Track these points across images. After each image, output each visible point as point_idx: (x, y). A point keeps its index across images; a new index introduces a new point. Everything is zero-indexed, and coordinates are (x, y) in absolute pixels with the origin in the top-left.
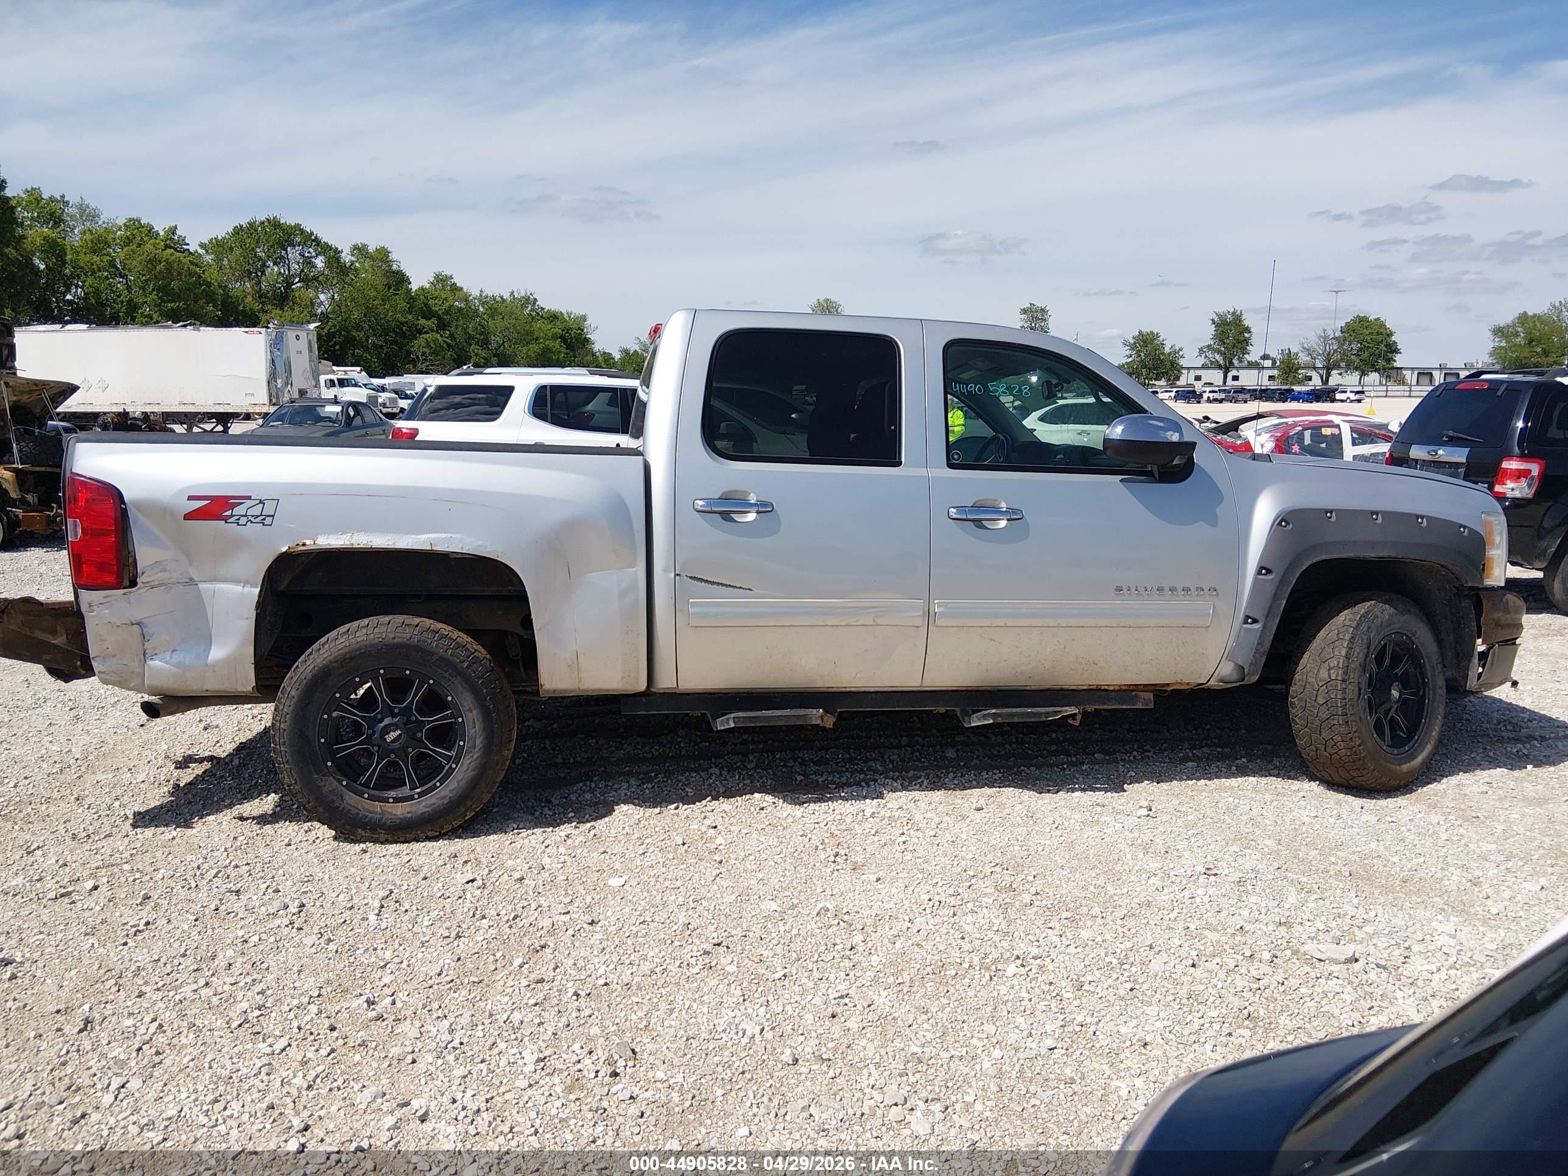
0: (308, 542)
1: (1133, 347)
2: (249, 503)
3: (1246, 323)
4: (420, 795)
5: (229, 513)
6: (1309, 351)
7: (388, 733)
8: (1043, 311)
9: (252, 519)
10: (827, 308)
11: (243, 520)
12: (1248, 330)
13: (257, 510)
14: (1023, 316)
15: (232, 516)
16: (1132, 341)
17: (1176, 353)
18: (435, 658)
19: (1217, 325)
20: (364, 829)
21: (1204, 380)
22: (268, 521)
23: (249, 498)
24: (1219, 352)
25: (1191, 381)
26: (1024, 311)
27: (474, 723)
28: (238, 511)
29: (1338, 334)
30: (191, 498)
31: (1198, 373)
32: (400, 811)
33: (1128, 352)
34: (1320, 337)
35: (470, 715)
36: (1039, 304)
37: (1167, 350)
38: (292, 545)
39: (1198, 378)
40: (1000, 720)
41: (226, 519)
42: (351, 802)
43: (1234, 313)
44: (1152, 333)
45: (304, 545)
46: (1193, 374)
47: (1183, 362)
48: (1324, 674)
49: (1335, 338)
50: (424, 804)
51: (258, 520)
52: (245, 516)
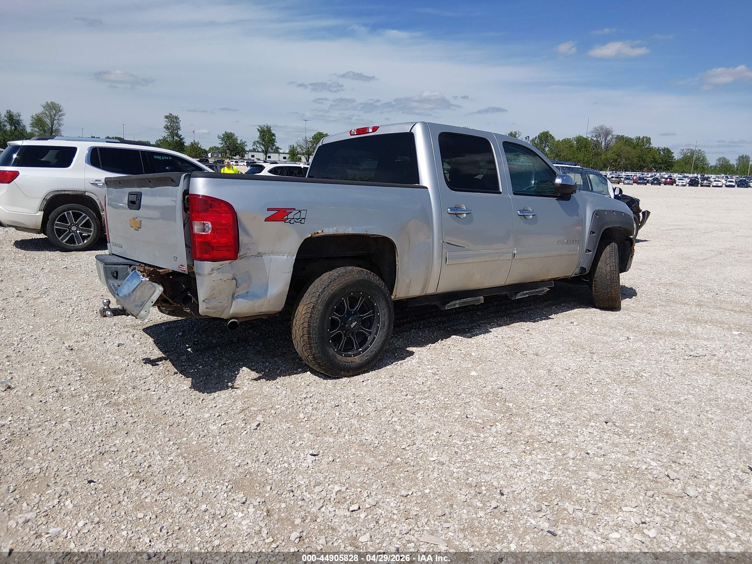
0: (320, 232)
1: (223, 139)
2: (295, 212)
3: (273, 132)
4: (363, 351)
5: (286, 217)
6: (301, 147)
7: (352, 323)
8: (176, 118)
9: (296, 220)
10: (53, 107)
11: (292, 221)
12: (274, 135)
13: (297, 216)
14: (166, 120)
15: (288, 219)
16: (222, 137)
17: (243, 144)
18: (374, 285)
19: (260, 132)
20: (344, 371)
21: (256, 157)
22: (303, 221)
23: (294, 209)
24: (262, 144)
25: (250, 157)
26: (167, 117)
27: (385, 315)
28: (290, 216)
29: (312, 140)
30: (269, 210)
31: (253, 154)
32: (357, 360)
33: (221, 142)
34: (304, 141)
35: (383, 311)
36: (174, 114)
37: (239, 142)
38: (313, 233)
39: (253, 156)
40: (530, 295)
41: (285, 221)
42: (339, 359)
43: (267, 127)
44: (231, 133)
45: (318, 233)
46: (250, 154)
47: (247, 149)
48: (608, 269)
49: (311, 142)
50: (365, 355)
51: (298, 221)
52: (293, 219)
